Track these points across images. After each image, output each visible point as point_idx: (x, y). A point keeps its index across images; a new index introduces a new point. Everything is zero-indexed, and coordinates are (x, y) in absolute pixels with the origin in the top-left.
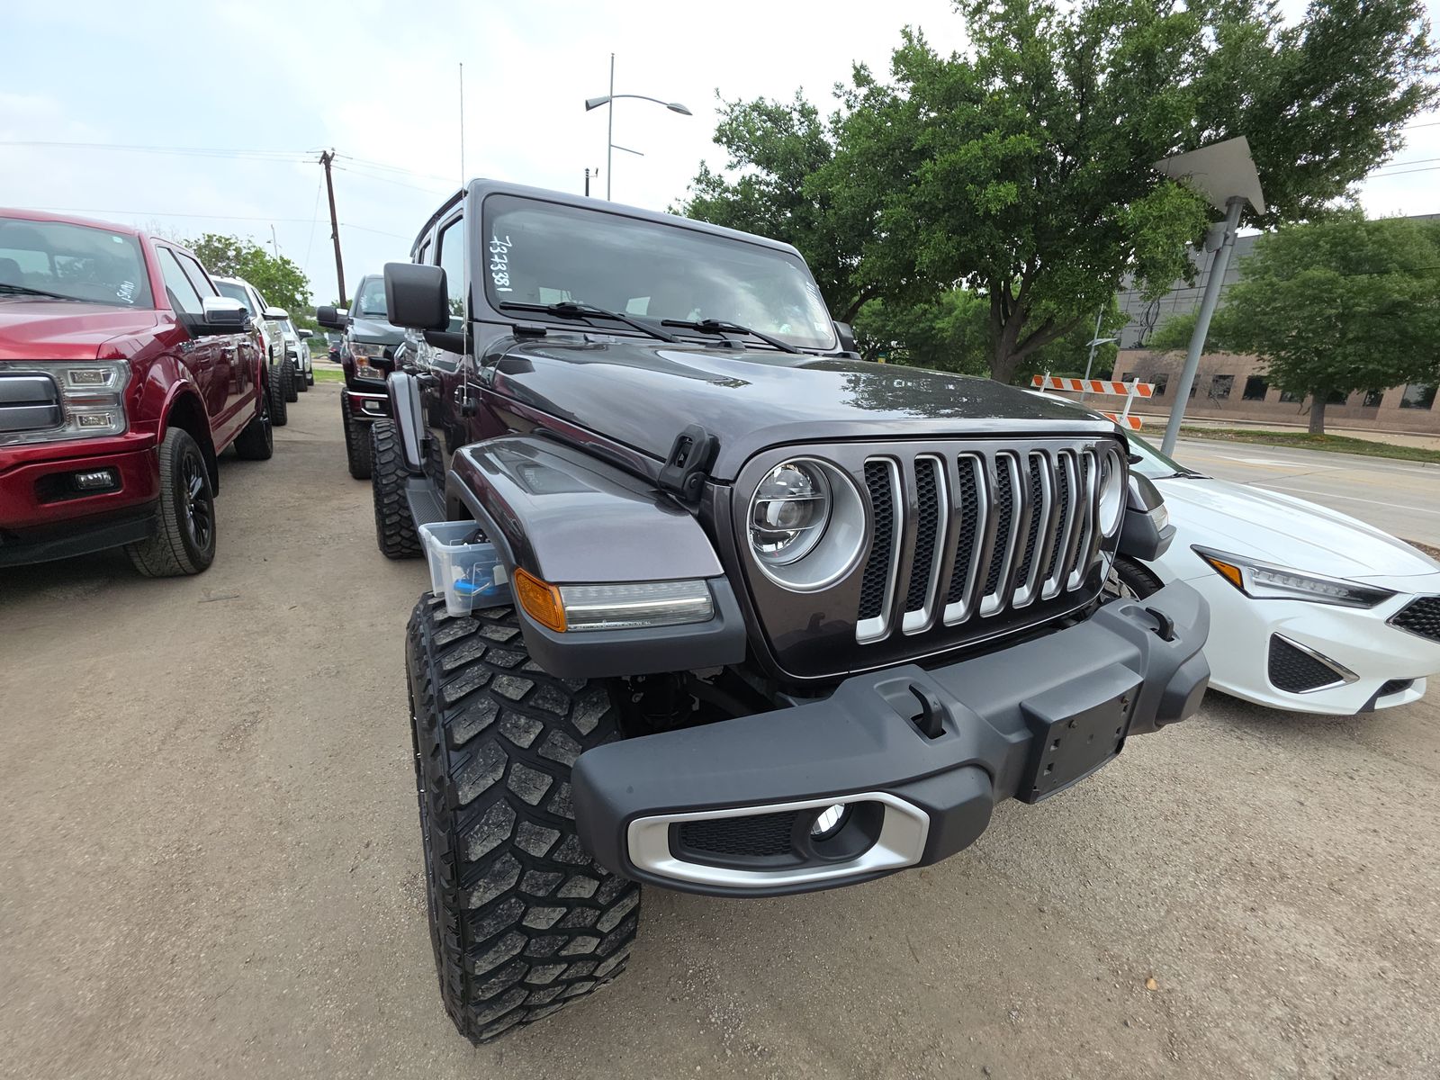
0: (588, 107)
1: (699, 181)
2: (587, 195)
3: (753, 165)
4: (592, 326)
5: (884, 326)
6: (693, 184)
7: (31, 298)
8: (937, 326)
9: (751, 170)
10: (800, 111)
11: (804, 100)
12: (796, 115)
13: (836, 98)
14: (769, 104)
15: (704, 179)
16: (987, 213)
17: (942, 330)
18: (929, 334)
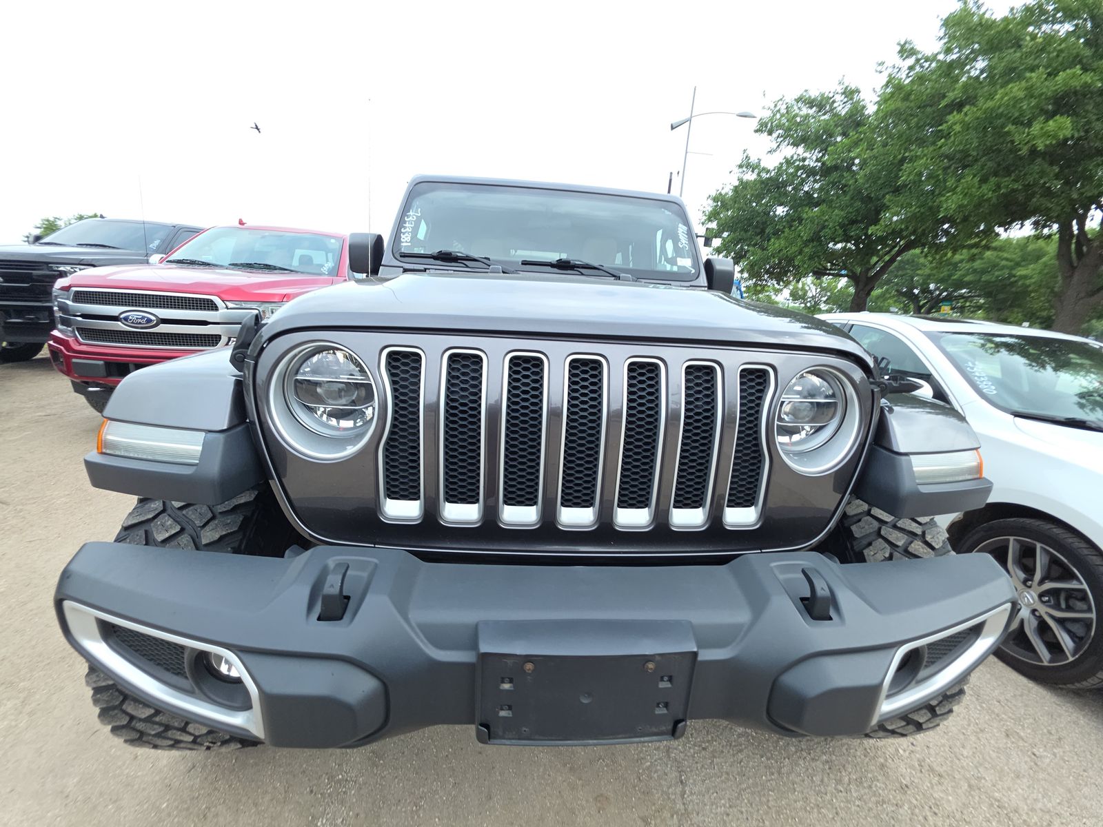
0: (673, 128)
1: (740, 166)
2: (669, 192)
3: (790, 147)
4: (467, 267)
5: (950, 276)
6: (736, 170)
7: (281, 271)
8: (1018, 274)
9: (788, 151)
10: (843, 94)
11: (846, 84)
12: (838, 98)
13: (878, 73)
14: (814, 94)
15: (747, 165)
16: (1034, 152)
17: (1025, 277)
18: (1008, 282)
